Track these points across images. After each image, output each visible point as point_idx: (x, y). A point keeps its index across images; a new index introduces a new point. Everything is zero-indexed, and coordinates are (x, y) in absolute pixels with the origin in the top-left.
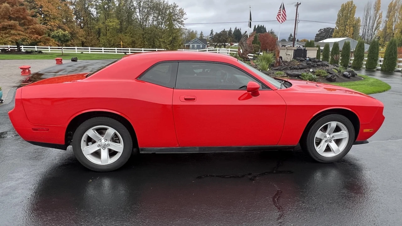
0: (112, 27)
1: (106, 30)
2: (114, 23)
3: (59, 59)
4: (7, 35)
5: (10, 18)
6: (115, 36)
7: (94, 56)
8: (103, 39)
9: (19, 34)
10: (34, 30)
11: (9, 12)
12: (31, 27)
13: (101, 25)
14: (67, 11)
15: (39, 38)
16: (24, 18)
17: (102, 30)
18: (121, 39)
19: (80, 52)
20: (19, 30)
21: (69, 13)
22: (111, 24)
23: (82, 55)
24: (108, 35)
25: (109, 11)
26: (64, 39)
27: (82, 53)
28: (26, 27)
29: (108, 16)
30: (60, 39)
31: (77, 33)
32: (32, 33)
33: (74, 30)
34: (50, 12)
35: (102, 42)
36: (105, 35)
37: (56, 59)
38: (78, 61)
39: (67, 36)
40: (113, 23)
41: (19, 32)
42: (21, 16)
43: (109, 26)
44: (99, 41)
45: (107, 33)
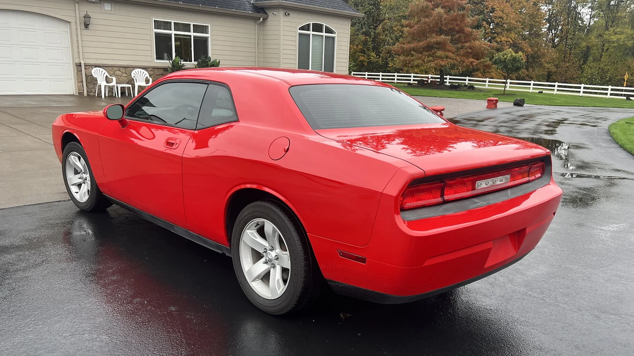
0: (616, 44)
1: (603, 49)
2: (623, 37)
3: (494, 100)
4: (431, 58)
5: (441, 32)
6: (617, 62)
7: (558, 99)
8: (591, 68)
9: (447, 57)
10: (470, 51)
11: (441, 21)
12: (467, 44)
13: (593, 39)
14: (535, 16)
15: (475, 63)
16: (461, 31)
17: (594, 51)
18: (630, 67)
19: (538, 91)
20: (449, 51)
21: (537, 20)
22: (614, 38)
23: (540, 95)
24: (603, 59)
25: (618, 12)
26: (513, 66)
27: (539, 92)
28: (459, 46)
29: (613, 22)
30: (506, 67)
31: (544, 55)
32: (467, 55)
33: (539, 50)
34: (505, 19)
35: (587, 73)
36: (597, 60)
37: (488, 100)
38: (525, 105)
39: (518, 61)
40: (619, 36)
41: (447, 53)
42: (457, 28)
43: (609, 42)
44: (582, 73)
45: (603, 56)
